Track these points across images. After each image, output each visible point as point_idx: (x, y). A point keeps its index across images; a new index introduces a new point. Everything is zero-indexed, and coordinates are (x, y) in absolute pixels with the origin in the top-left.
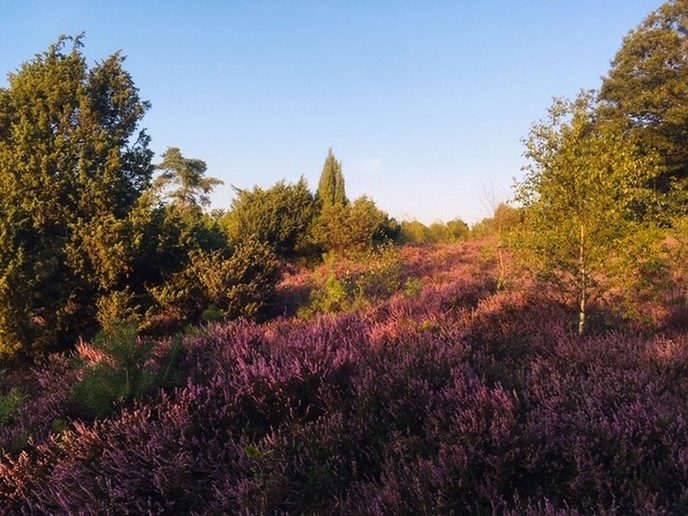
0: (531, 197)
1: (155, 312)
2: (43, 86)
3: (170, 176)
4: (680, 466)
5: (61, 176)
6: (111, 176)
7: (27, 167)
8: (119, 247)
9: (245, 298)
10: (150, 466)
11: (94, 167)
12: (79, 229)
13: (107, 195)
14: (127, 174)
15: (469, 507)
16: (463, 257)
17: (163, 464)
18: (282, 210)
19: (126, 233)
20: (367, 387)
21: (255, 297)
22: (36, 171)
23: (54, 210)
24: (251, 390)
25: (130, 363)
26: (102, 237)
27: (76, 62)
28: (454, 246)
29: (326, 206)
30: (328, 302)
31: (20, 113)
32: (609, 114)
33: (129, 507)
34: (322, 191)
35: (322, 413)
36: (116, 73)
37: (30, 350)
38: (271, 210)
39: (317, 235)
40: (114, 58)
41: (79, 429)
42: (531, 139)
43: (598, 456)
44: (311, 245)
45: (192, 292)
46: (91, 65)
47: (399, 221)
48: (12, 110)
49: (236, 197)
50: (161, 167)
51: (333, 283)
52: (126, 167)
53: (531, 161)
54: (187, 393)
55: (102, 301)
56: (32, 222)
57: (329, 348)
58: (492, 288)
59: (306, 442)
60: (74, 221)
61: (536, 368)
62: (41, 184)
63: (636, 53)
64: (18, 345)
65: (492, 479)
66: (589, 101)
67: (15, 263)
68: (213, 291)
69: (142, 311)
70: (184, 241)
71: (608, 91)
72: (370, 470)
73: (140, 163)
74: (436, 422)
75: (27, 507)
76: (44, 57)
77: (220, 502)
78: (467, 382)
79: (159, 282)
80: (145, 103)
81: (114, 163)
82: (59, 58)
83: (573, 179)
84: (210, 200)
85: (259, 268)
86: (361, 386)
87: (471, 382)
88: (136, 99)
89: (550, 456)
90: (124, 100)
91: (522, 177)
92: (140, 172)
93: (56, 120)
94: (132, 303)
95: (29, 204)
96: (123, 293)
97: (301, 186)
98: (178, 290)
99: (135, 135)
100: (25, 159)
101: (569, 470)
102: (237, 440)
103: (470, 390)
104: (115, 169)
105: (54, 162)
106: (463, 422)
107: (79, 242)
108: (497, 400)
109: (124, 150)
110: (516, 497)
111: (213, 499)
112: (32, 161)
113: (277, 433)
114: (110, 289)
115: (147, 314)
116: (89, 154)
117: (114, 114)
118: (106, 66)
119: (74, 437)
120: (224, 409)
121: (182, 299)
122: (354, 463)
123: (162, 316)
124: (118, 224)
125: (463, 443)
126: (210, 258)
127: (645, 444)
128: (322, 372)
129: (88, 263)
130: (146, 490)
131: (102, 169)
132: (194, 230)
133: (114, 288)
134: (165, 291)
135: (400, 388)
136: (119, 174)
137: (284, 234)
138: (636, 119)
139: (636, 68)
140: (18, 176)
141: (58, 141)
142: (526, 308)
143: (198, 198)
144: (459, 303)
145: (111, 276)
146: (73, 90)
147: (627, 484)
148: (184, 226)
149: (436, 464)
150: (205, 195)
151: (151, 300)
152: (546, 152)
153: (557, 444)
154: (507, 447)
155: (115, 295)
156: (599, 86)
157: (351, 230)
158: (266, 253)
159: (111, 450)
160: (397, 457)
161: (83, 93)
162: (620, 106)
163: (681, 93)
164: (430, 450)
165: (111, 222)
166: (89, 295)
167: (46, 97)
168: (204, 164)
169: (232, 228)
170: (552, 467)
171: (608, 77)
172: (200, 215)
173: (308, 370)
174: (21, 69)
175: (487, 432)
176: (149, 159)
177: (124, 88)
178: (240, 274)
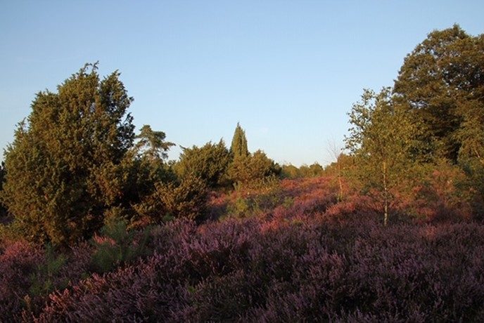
0: (355, 146)
1: (136, 220)
2: (76, 91)
3: (145, 142)
4: (435, 292)
5: (84, 141)
6: (112, 140)
7: (67, 136)
8: (116, 181)
9: (187, 210)
10: (134, 298)
11: (101, 136)
12: (94, 170)
13: (109, 151)
14: (120, 139)
15: (316, 319)
16: (319, 185)
17: (142, 296)
18: (210, 159)
19: (119, 173)
20: (257, 255)
21: (194, 210)
22: (71, 139)
23: (81, 160)
24: (190, 257)
25: (121, 243)
26: (107, 175)
27: (94, 77)
28: (314, 179)
29: (236, 157)
30: (237, 213)
31: (64, 107)
32: (399, 100)
33: (124, 319)
34: (234, 148)
35: (232, 270)
36: (115, 82)
37: (68, 241)
38: (203, 160)
39: (230, 174)
40: (114, 74)
41: (95, 278)
42: (353, 113)
43: (389, 287)
44: (227, 180)
45: (157, 207)
46: (101, 79)
47: (281, 164)
48: (59, 106)
49: (183, 152)
50: (140, 137)
51: (240, 200)
52: (120, 135)
53: (354, 125)
54: (154, 260)
55: (107, 212)
56: (68, 167)
57: (235, 233)
58: (335, 201)
59: (222, 287)
60: (91, 166)
61: (357, 243)
62: (74, 146)
63: (412, 67)
64: (62, 238)
65: (330, 303)
66: (388, 94)
67: (60, 191)
68: (169, 206)
69: (129, 218)
70: (152, 177)
71: (398, 88)
72: (260, 301)
73: (128, 132)
74: (298, 274)
75: (69, 319)
76: (77, 76)
77: (174, 318)
78: (317, 250)
79: (138, 201)
80: (130, 98)
81: (113, 132)
82: (85, 76)
83: (378, 135)
84: (168, 155)
85: (196, 193)
86: (255, 254)
87: (319, 251)
88: (126, 96)
89: (363, 290)
90: (119, 97)
91: (349, 134)
92: (127, 137)
93: (82, 110)
94: (123, 214)
95: (67, 157)
96: (117, 208)
97: (221, 144)
98: (149, 206)
99: (125, 116)
100: (66, 133)
101: (373, 297)
102: (183, 286)
103: (318, 255)
104: (113, 136)
105: (81, 133)
106: (314, 273)
107: (94, 178)
108: (334, 261)
109: (118, 125)
110: (342, 311)
111: (170, 317)
112: (69, 133)
113: (206, 281)
114: (111, 205)
115: (132, 220)
116: (99, 128)
117: (113, 105)
118: (110, 79)
119: (92, 282)
120: (175, 268)
121: (151, 212)
122: (250, 297)
123: (140, 222)
124: (115, 167)
125: (314, 285)
126: (167, 186)
127: (416, 281)
128: (231, 246)
129: (99, 190)
130: (132, 311)
131: (106, 136)
132: (158, 170)
133: (113, 205)
134: (141, 206)
135: (277, 256)
136: (116, 139)
137: (211, 174)
138: (414, 104)
139: (412, 75)
140: (62, 142)
141: (83, 121)
142: (354, 212)
143: (160, 154)
144: (315, 210)
145: (112, 198)
146: (92, 92)
147: (405, 302)
148: (151, 168)
149: (298, 297)
150: (165, 152)
151: (134, 212)
152: (362, 120)
153: (366, 282)
154: (338, 285)
155: (114, 209)
156: (393, 85)
157: (251, 170)
158: (200, 183)
159: (114, 289)
160: (275, 294)
161: (97, 94)
162: (405, 96)
163: (438, 88)
164: (295, 289)
165: (111, 167)
166: (99, 209)
167: (77, 98)
168: (164, 134)
169: (181, 171)
170: (364, 295)
171: (397, 80)
172: (162, 164)
173: (223, 246)
174: (64, 83)
175: (328, 278)
176: (132, 130)
177: (119, 90)
178: (185, 196)
